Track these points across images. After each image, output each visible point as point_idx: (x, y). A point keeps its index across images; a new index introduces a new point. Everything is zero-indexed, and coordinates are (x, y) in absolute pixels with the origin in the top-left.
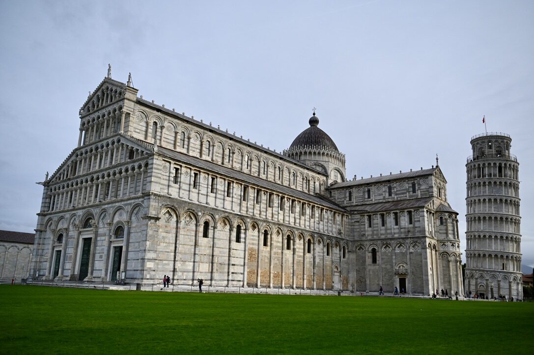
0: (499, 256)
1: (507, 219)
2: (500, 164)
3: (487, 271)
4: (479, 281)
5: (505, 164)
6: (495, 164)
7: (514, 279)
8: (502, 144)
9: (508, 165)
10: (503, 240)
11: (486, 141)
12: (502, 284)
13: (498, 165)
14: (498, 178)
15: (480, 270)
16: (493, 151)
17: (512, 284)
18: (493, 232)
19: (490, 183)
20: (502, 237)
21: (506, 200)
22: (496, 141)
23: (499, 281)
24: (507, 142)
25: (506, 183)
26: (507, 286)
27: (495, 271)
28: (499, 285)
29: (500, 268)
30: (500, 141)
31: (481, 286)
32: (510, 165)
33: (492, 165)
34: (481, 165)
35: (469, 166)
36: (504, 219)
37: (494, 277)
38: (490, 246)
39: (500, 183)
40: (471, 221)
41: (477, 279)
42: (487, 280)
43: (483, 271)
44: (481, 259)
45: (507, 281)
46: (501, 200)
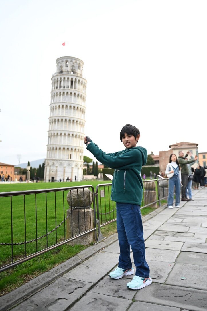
0: (66, 148)
1: (73, 121)
2: (72, 79)
3: (57, 160)
4: (52, 167)
5: (76, 79)
6: (68, 78)
7: (76, 165)
8: (75, 64)
9: (77, 80)
10: (70, 136)
11: (64, 60)
12: (66, 169)
13: (70, 79)
14: (69, 90)
15: (52, 160)
16: (69, 69)
17: (74, 169)
18: (63, 131)
19: (64, 93)
20: (69, 134)
21: (74, 107)
22: (71, 61)
23: (65, 167)
24: (79, 63)
25: (75, 94)
26: (70, 170)
27: (62, 160)
28: (64, 170)
29: (66, 157)
30: (74, 61)
31: (52, 171)
32: (79, 80)
33: (66, 79)
34: (59, 79)
35: (54, 78)
36: (72, 121)
37: (61, 164)
38: (61, 141)
39: (71, 93)
40: (52, 122)
41: (50, 166)
42: (57, 167)
43: (55, 160)
44: (54, 151)
45: (70, 167)
46: (70, 106)
